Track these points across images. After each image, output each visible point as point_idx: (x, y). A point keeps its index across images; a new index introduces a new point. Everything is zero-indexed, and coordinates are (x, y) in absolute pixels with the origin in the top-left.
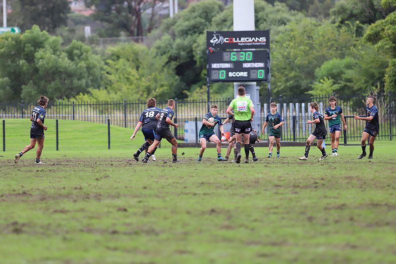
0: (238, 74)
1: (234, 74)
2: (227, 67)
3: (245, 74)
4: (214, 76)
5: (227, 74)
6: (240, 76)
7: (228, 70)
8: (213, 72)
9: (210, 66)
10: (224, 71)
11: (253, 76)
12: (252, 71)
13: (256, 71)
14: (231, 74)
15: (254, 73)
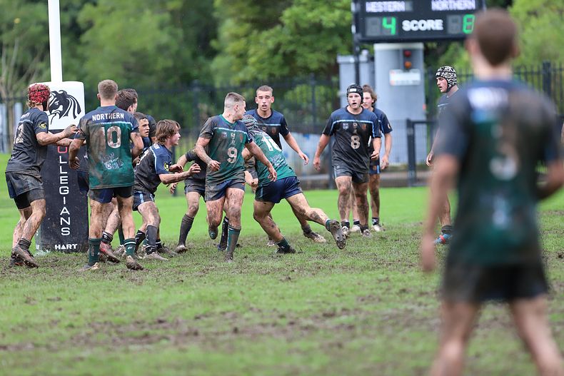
0: (423, 25)
1: (415, 25)
2: (399, 10)
3: (437, 25)
4: (372, 31)
5: (399, 26)
6: (427, 30)
7: (401, 17)
8: (370, 20)
9: (363, 7)
10: (394, 20)
11: (453, 30)
12: (450, 18)
13: (458, 17)
14: (408, 26)
15: (455, 21)
